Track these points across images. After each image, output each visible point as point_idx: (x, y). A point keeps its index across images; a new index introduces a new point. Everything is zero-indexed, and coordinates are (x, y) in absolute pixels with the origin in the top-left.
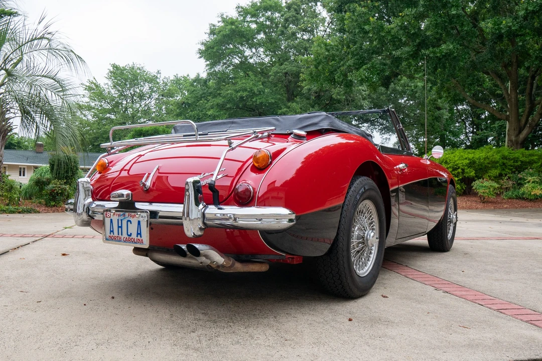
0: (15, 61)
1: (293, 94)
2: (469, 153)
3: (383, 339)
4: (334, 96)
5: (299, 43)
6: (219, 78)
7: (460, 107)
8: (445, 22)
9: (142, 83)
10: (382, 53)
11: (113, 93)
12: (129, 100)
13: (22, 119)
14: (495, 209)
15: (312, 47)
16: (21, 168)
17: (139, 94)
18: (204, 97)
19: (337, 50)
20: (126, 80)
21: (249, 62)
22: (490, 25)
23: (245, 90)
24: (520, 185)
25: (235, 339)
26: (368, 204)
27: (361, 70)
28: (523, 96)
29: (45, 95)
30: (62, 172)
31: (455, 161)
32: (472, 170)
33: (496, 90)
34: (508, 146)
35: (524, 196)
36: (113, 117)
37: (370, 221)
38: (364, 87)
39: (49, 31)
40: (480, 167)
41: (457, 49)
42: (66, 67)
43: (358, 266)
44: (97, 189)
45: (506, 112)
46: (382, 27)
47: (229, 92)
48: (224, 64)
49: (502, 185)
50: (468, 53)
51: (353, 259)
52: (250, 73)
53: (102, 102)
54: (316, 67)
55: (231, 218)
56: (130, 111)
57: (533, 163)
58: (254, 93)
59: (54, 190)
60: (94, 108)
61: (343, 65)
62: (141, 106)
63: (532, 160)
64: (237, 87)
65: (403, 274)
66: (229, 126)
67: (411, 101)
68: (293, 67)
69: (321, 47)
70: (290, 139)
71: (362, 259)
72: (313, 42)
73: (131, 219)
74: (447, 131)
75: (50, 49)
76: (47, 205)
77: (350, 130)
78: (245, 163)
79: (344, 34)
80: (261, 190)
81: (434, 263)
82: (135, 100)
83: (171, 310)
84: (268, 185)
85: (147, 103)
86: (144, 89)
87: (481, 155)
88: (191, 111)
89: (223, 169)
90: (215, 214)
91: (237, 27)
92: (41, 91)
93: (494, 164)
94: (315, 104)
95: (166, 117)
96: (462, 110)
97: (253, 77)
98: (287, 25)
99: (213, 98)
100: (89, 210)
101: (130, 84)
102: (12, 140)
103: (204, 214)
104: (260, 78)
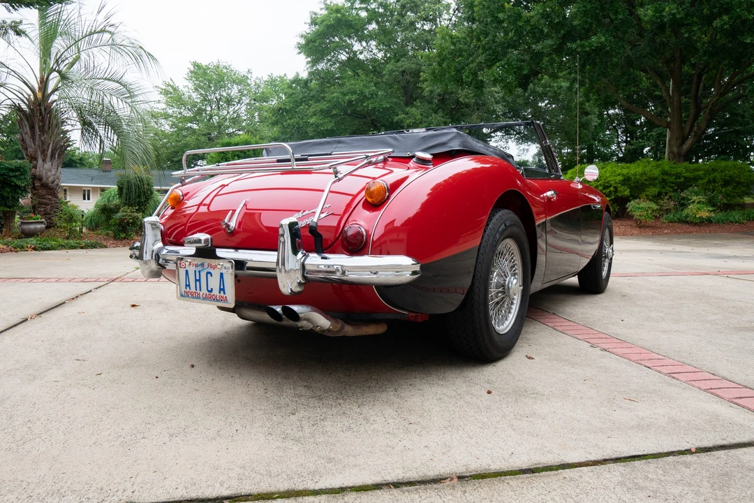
0: (70, 60)
1: (412, 97)
2: (623, 168)
3: (531, 419)
4: (461, 99)
5: (419, 34)
6: (323, 78)
7: (611, 112)
8: (596, 8)
9: (229, 85)
10: (519, 46)
11: (195, 97)
12: (214, 106)
13: (82, 132)
14: (653, 234)
15: (434, 40)
16: (85, 190)
17: (226, 98)
18: (305, 101)
19: (465, 43)
20: (210, 81)
21: (358, 59)
22: (650, 12)
23: (355, 93)
24: (683, 206)
25: (346, 424)
26: (510, 244)
27: (494, 68)
28: (686, 98)
29: (110, 102)
30: (133, 196)
31: (607, 178)
32: (626, 188)
33: (654, 91)
34: (669, 159)
35: (688, 219)
36: (195, 126)
37: (512, 264)
38: (497, 89)
39: (111, 23)
40: (637, 184)
41: (610, 42)
42: (134, 67)
43: (497, 320)
44: (169, 229)
45: (666, 117)
46: (519, 16)
47: (335, 95)
48: (329, 60)
49: (662, 206)
50: (623, 47)
51: (491, 313)
52: (360, 72)
53: (181, 108)
54: (440, 64)
55: (338, 270)
56: (216, 119)
57: (698, 179)
58: (365, 96)
59: (124, 219)
60: (172, 116)
61: (472, 62)
62: (228, 113)
63: (698, 176)
64: (345, 89)
65: (550, 324)
66: (335, 146)
67: (554, 104)
68: (413, 63)
69: (446, 40)
70: (412, 164)
71: (501, 311)
72: (435, 34)
73: (211, 271)
74: (595, 141)
75: (113, 45)
76: (115, 238)
77: (485, 151)
78: (355, 197)
79: (473, 23)
80: (377, 233)
81: (586, 310)
82: (222, 106)
83: (265, 382)
84: (386, 226)
85: (236, 109)
86: (233, 93)
87: (637, 170)
88: (290, 119)
89: (328, 206)
90: (318, 266)
91: (344, 15)
92: (105, 98)
93: (652, 181)
94: (438, 109)
95: (259, 125)
96: (613, 115)
97: (363, 77)
98: (403, 12)
99: (315, 102)
100: (159, 258)
101: (215, 86)
102: (73, 156)
103: (303, 266)
104: (372, 78)
